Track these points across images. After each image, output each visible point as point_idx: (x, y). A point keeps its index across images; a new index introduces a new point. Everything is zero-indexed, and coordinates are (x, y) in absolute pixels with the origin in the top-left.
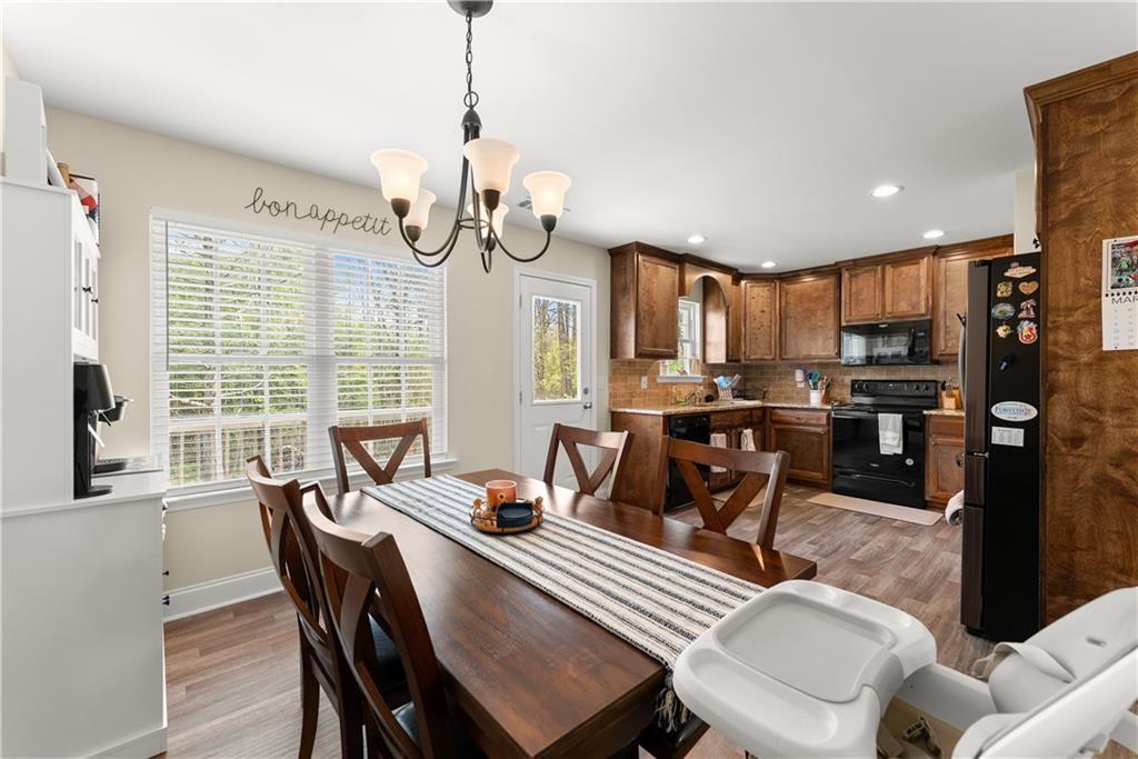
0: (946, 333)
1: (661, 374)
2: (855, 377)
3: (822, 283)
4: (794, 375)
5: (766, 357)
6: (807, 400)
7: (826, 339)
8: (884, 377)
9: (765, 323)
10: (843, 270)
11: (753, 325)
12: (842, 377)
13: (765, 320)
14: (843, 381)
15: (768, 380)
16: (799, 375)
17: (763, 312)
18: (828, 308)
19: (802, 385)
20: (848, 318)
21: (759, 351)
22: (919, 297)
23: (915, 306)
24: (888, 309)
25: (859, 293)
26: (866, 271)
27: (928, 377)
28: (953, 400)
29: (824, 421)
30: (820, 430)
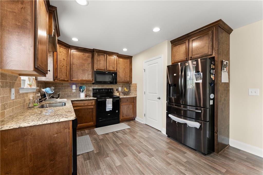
0: (119, 76)
1: (22, 87)
2: (93, 88)
3: (87, 55)
4: (72, 87)
5: (65, 79)
6: (80, 97)
7: (88, 75)
8: (101, 88)
9: (65, 65)
10: (95, 52)
11: (61, 64)
12: (89, 88)
13: (65, 63)
14: (89, 89)
15: (60, 89)
16: (74, 87)
17: (64, 59)
18: (89, 64)
19: (75, 91)
20: (97, 69)
21: (63, 77)
22: (114, 66)
23: (114, 68)
24: (108, 68)
25: (100, 61)
26: (102, 55)
27: (111, 88)
28: (118, 93)
29: (94, 103)
30: (92, 107)
